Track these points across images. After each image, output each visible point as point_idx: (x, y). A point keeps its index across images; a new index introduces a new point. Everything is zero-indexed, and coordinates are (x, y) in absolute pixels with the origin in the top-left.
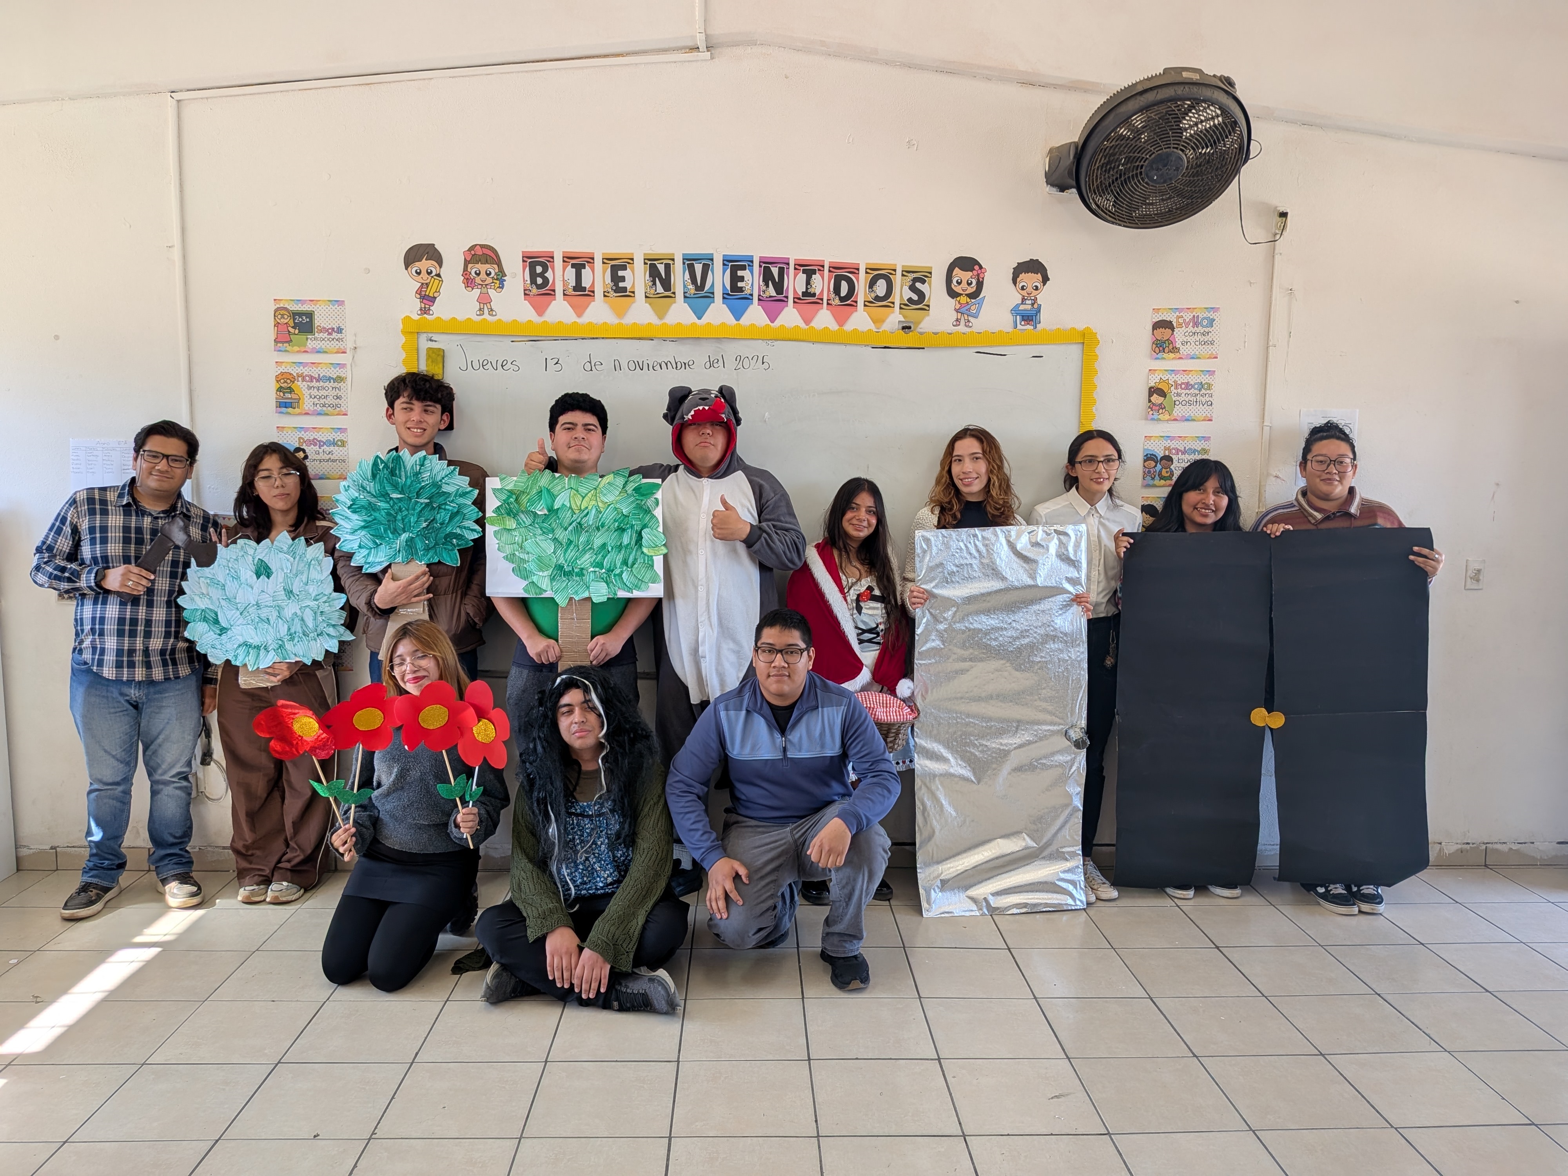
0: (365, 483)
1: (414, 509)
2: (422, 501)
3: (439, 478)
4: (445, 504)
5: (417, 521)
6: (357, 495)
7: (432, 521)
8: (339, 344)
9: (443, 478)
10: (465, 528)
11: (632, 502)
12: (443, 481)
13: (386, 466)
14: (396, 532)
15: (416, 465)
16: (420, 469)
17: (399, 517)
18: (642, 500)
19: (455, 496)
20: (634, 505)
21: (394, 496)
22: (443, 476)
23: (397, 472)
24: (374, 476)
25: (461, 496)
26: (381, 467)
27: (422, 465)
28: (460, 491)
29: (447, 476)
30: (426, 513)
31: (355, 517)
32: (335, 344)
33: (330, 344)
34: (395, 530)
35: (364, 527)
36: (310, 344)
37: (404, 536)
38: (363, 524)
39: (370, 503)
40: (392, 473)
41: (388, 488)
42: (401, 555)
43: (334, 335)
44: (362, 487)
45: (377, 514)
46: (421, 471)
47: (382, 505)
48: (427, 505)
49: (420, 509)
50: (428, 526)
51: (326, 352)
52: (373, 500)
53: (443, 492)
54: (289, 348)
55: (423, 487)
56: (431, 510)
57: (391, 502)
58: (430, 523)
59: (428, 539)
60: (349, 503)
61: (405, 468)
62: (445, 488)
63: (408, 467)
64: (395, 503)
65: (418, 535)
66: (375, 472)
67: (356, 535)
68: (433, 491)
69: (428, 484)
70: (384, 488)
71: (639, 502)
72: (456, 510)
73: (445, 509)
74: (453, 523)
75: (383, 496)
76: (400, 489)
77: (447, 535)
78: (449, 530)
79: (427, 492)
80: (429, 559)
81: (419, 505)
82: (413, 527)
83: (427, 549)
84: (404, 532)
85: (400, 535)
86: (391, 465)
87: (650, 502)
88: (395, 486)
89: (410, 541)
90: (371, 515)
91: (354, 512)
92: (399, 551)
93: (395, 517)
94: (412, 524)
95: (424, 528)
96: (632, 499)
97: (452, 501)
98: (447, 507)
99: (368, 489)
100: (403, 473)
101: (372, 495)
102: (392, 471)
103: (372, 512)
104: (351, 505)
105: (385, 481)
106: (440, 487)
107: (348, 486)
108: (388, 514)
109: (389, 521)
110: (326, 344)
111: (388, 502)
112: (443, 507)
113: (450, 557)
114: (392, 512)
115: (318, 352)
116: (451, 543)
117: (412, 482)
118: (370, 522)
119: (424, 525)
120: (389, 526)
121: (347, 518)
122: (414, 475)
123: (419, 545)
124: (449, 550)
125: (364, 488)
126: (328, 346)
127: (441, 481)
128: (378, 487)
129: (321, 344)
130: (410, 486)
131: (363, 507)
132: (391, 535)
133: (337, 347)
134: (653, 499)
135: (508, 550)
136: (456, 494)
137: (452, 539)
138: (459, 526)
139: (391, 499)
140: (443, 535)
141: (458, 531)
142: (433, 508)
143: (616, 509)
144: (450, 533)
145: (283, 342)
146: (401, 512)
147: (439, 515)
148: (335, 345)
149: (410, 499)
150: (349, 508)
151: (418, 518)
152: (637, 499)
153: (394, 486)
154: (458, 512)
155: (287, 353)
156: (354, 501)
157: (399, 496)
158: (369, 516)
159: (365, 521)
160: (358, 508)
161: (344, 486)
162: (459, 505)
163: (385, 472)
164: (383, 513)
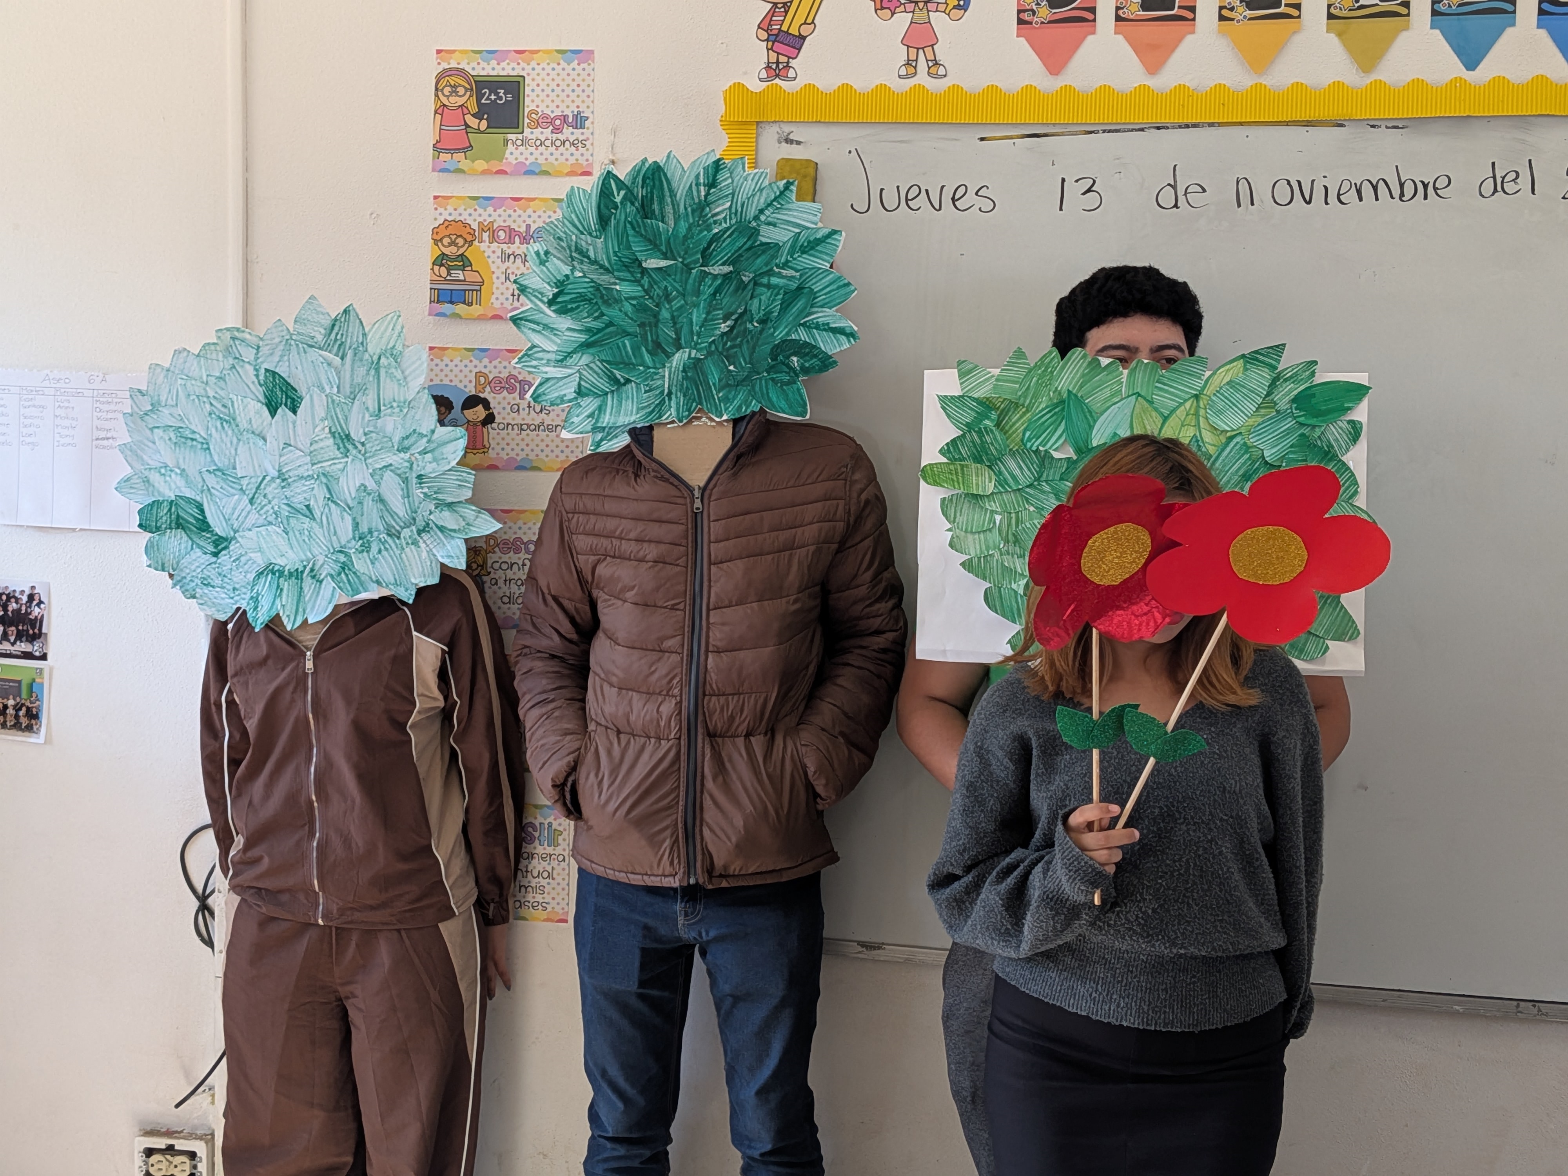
0: (585, 241)
1: (698, 293)
2: (716, 270)
3: (752, 212)
4: (770, 273)
5: (705, 320)
6: (566, 270)
7: (741, 315)
8: (577, 154)
9: (761, 211)
10: (817, 327)
11: (1289, 432)
12: (763, 218)
13: (630, 197)
14: (660, 351)
15: (698, 185)
16: (708, 194)
17: (665, 314)
18: (1314, 427)
19: (792, 252)
20: (1292, 439)
21: (653, 263)
22: (762, 205)
23: (656, 206)
24: (603, 221)
25: (804, 251)
26: (618, 199)
27: (712, 184)
28: (802, 239)
29: (769, 205)
30: (726, 300)
31: (564, 323)
32: (567, 154)
33: (557, 154)
34: (658, 345)
35: (585, 346)
36: (514, 154)
37: (679, 358)
38: (583, 338)
39: (597, 288)
40: (646, 211)
41: (638, 247)
42: (673, 404)
43: (567, 132)
44: (579, 250)
45: (612, 312)
46: (710, 198)
47: (624, 288)
48: (726, 277)
49: (711, 290)
50: (732, 328)
51: (546, 173)
52: (605, 279)
53: (762, 244)
54: (465, 164)
55: (716, 238)
56: (736, 290)
57: (645, 281)
58: (736, 320)
59: (731, 359)
60: (550, 292)
61: (673, 194)
62: (767, 235)
63: (681, 193)
64: (653, 283)
65: (710, 354)
66: (605, 211)
67: (566, 367)
68: (739, 244)
69: (728, 229)
70: (629, 247)
71: (1306, 431)
72: (794, 285)
73: (769, 286)
74: (789, 317)
75: (626, 267)
76: (663, 248)
77: (777, 346)
78: (780, 334)
79: (727, 249)
80: (740, 407)
81: (708, 281)
82: (699, 335)
83: (731, 384)
84: (679, 347)
85: (669, 356)
86: (640, 192)
87: (1335, 432)
88: (654, 243)
89: (695, 365)
90: (602, 314)
91: (559, 312)
92: (670, 394)
93: (656, 315)
94: (696, 328)
95: (723, 334)
96: (1289, 423)
97: (785, 265)
98: (774, 280)
99: (591, 254)
100: (669, 209)
101: (602, 267)
102: (643, 206)
103: (604, 309)
104: (556, 296)
105: (631, 232)
106: (755, 232)
107: (547, 253)
108: (641, 308)
109: (642, 325)
110: (547, 154)
111: (638, 282)
112: (765, 280)
113: (787, 400)
114: (649, 303)
115: (529, 172)
116: (788, 366)
117: (689, 229)
118: (599, 331)
119: (724, 327)
120: (644, 337)
121: (546, 327)
122: (693, 211)
123: (714, 376)
124: (784, 383)
125: (584, 254)
126: (552, 159)
127: (756, 218)
128: (613, 245)
129: (537, 153)
130: (685, 238)
131: (582, 298)
132: (647, 358)
133: (572, 160)
134: (1344, 425)
135: (974, 547)
136: (793, 247)
137: (788, 357)
138: (804, 325)
139: (644, 271)
140: (767, 348)
141: (802, 335)
142: (742, 286)
143: (1246, 448)
144: (784, 341)
145: (452, 151)
146: (669, 302)
147: (756, 301)
148: (567, 156)
149: (688, 268)
150: (550, 303)
151: (708, 313)
152: (1302, 425)
153: (649, 240)
154: (800, 288)
155: (462, 176)
156: (561, 285)
157: (663, 263)
158: (596, 319)
159: (588, 330)
160: (572, 301)
161: (537, 253)
162: (803, 272)
163: (629, 208)
164: (628, 307)
